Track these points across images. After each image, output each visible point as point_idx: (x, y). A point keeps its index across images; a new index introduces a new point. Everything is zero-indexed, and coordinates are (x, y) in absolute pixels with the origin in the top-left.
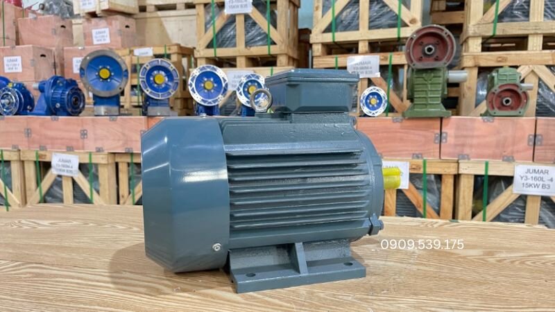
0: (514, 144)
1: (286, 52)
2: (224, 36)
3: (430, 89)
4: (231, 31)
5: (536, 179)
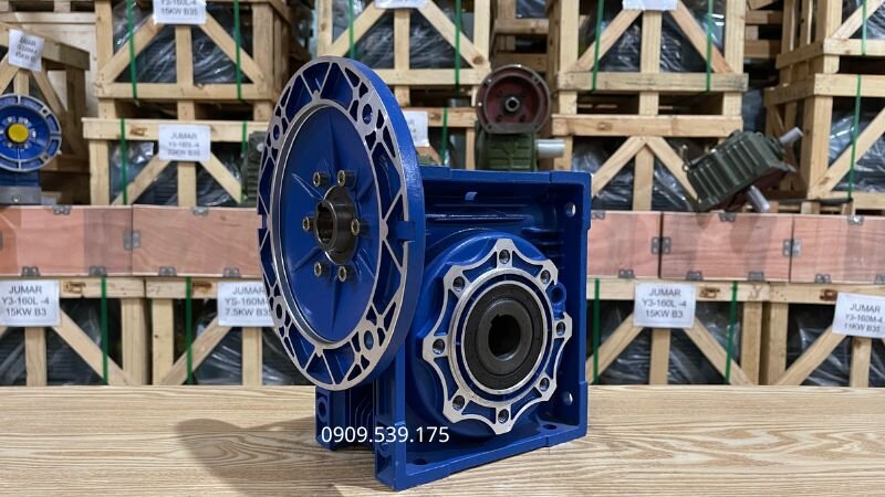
0: (633, 250)
1: (270, 97)
2: (152, 61)
3: (513, 167)
4: (165, 55)
5: (664, 303)
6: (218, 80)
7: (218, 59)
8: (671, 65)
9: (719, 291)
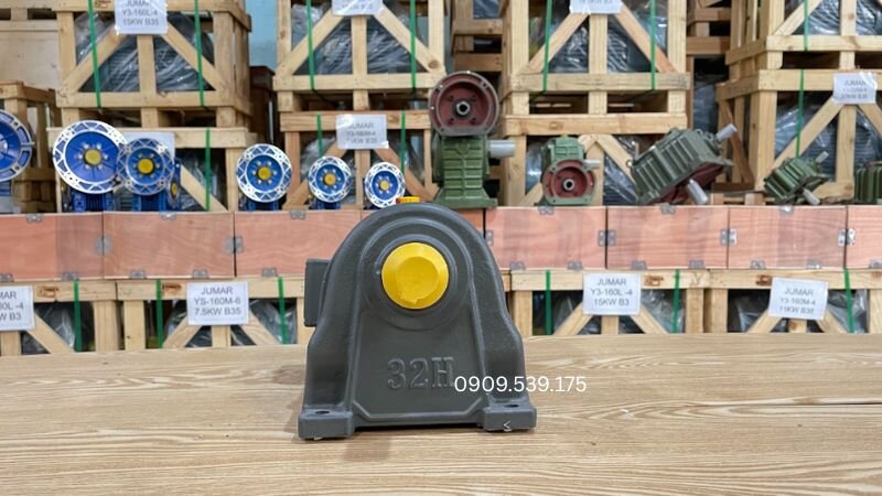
1: (232, 104)
2: (114, 73)
4: (128, 63)
5: (611, 292)
6: (180, 88)
7: (179, 68)
8: (618, 65)
9: (662, 279)
